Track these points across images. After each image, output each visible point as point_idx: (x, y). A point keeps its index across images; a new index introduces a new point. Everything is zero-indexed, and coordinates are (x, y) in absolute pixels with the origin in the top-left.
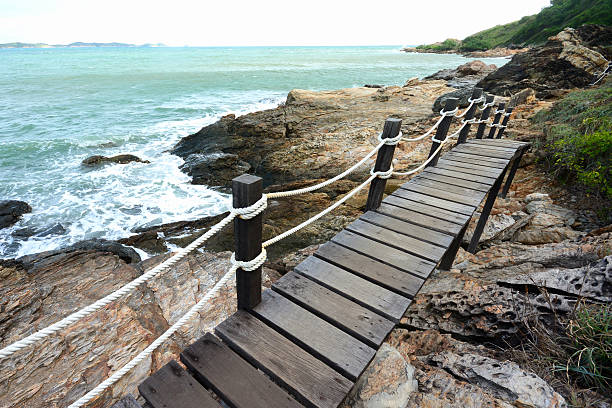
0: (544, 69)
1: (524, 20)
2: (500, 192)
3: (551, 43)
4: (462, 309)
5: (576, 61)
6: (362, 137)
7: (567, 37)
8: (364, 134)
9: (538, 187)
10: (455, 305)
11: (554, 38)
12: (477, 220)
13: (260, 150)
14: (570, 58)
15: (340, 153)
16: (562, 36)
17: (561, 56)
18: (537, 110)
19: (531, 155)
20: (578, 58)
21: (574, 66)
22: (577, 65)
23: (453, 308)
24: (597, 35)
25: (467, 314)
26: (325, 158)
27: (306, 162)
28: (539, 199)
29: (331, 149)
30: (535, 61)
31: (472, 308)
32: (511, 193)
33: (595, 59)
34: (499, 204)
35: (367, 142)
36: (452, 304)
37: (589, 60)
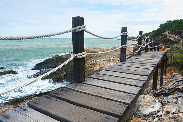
0: (164, 42)
1: (153, 31)
2: (164, 74)
3: (163, 35)
4: (167, 92)
5: (173, 39)
6: (110, 60)
7: (167, 33)
8: (111, 59)
9: (176, 71)
10: (164, 91)
11: (164, 34)
12: (160, 83)
13: (70, 67)
14: (170, 38)
15: (103, 66)
16: (166, 33)
17: (168, 38)
18: (166, 50)
19: (169, 62)
20: (173, 38)
21: (172, 40)
22: (173, 40)
23: (163, 92)
24: (176, 33)
25: (169, 93)
26: (98, 68)
27: (90, 69)
28: (177, 75)
29: (99, 64)
30: (160, 40)
31: (170, 90)
32: (167, 74)
33: (177, 38)
34: (165, 78)
35: (113, 62)
36: (162, 91)
37: (176, 38)
